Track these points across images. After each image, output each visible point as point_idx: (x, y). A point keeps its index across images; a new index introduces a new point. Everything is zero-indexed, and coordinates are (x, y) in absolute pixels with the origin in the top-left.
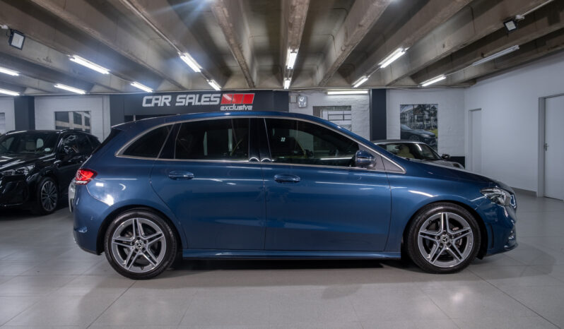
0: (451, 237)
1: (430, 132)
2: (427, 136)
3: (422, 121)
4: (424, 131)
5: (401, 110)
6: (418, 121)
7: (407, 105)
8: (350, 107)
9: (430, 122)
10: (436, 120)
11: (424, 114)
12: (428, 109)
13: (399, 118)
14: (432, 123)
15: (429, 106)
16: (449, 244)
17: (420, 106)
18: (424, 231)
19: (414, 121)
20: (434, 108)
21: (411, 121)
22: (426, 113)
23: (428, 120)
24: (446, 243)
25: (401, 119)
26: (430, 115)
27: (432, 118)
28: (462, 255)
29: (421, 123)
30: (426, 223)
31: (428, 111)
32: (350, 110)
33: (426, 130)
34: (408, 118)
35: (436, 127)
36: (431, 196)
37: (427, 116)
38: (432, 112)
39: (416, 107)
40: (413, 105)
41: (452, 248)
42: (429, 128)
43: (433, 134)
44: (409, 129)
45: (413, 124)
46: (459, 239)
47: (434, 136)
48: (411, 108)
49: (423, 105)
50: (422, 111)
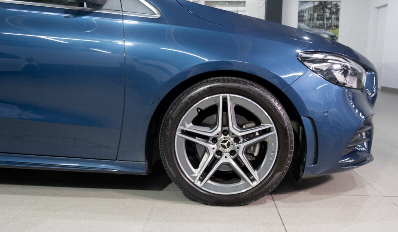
0: (237, 140)
1: (331, 33)
2: (326, 36)
3: (322, 20)
4: (323, 31)
5: (299, 8)
6: (317, 20)
7: (307, 2)
8: (245, 2)
9: (330, 21)
10: (337, 19)
11: (325, 12)
12: (329, 7)
13: (297, 15)
14: (334, 22)
15: (331, 3)
16: (233, 153)
17: (321, 2)
18: (189, 127)
19: (313, 19)
20: (336, 6)
21: (310, 20)
22: (327, 11)
23: (328, 19)
24: (228, 150)
25: (299, 17)
26: (331, 13)
27: (333, 17)
28: (255, 174)
29: (322, 22)
30: (192, 112)
31: (330, 9)
32: (245, 6)
33: (326, 30)
34: (306, 16)
35: (337, 27)
36: (207, 60)
37: (327, 15)
38: (334, 10)
39: (316, 4)
40: (314, 2)
41: (238, 160)
42: (329, 28)
43: (333, 34)
44: (307, 28)
45: (312, 23)
46: (254, 145)
47: (335, 36)
48: (311, 5)
49: (325, 2)
50: (323, 9)
